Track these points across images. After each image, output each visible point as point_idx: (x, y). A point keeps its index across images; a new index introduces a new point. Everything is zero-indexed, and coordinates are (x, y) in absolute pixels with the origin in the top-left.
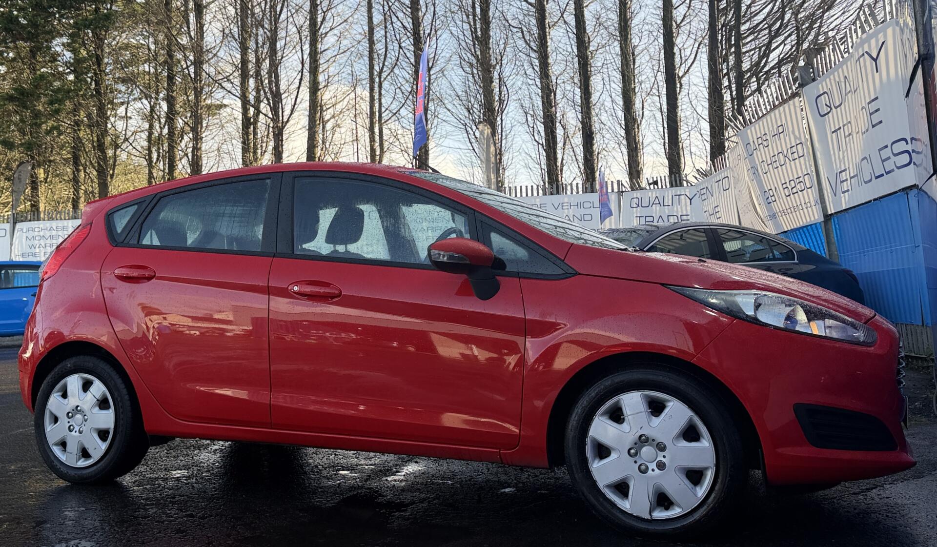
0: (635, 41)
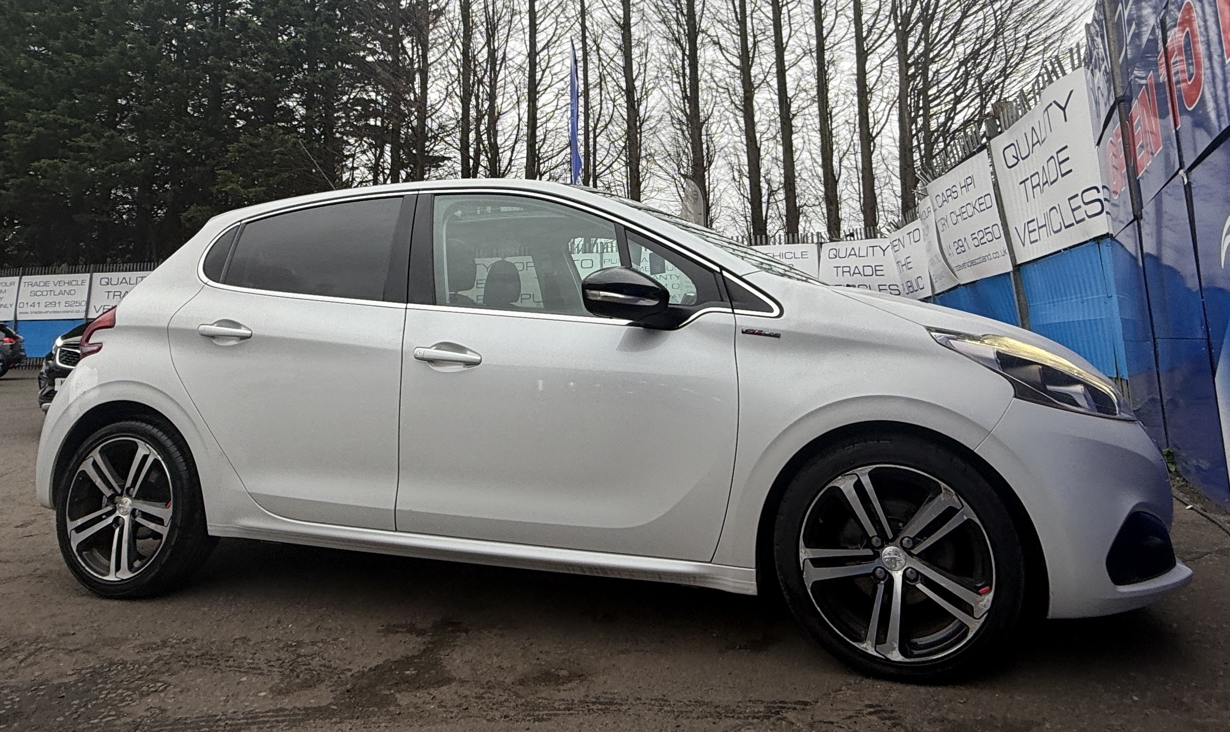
0: (832, 103)
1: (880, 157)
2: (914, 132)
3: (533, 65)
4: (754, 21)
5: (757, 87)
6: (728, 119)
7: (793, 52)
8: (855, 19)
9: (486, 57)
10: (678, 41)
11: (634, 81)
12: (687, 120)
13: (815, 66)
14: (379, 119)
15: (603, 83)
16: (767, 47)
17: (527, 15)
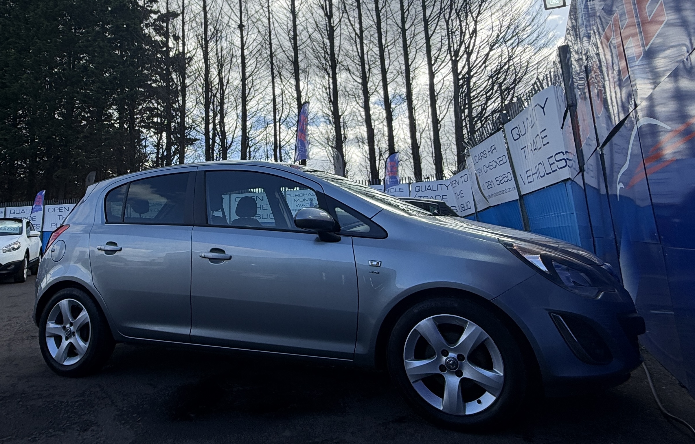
0: (415, 102)
1: (443, 133)
2: (463, 118)
3: (244, 85)
4: (369, 57)
5: (372, 94)
6: (354, 112)
7: (392, 73)
8: (427, 53)
9: (218, 81)
10: (326, 70)
11: (300, 92)
12: (332, 114)
13: (404, 81)
14: (159, 118)
15: (283, 94)
16: (376, 71)
17: (240, 58)
